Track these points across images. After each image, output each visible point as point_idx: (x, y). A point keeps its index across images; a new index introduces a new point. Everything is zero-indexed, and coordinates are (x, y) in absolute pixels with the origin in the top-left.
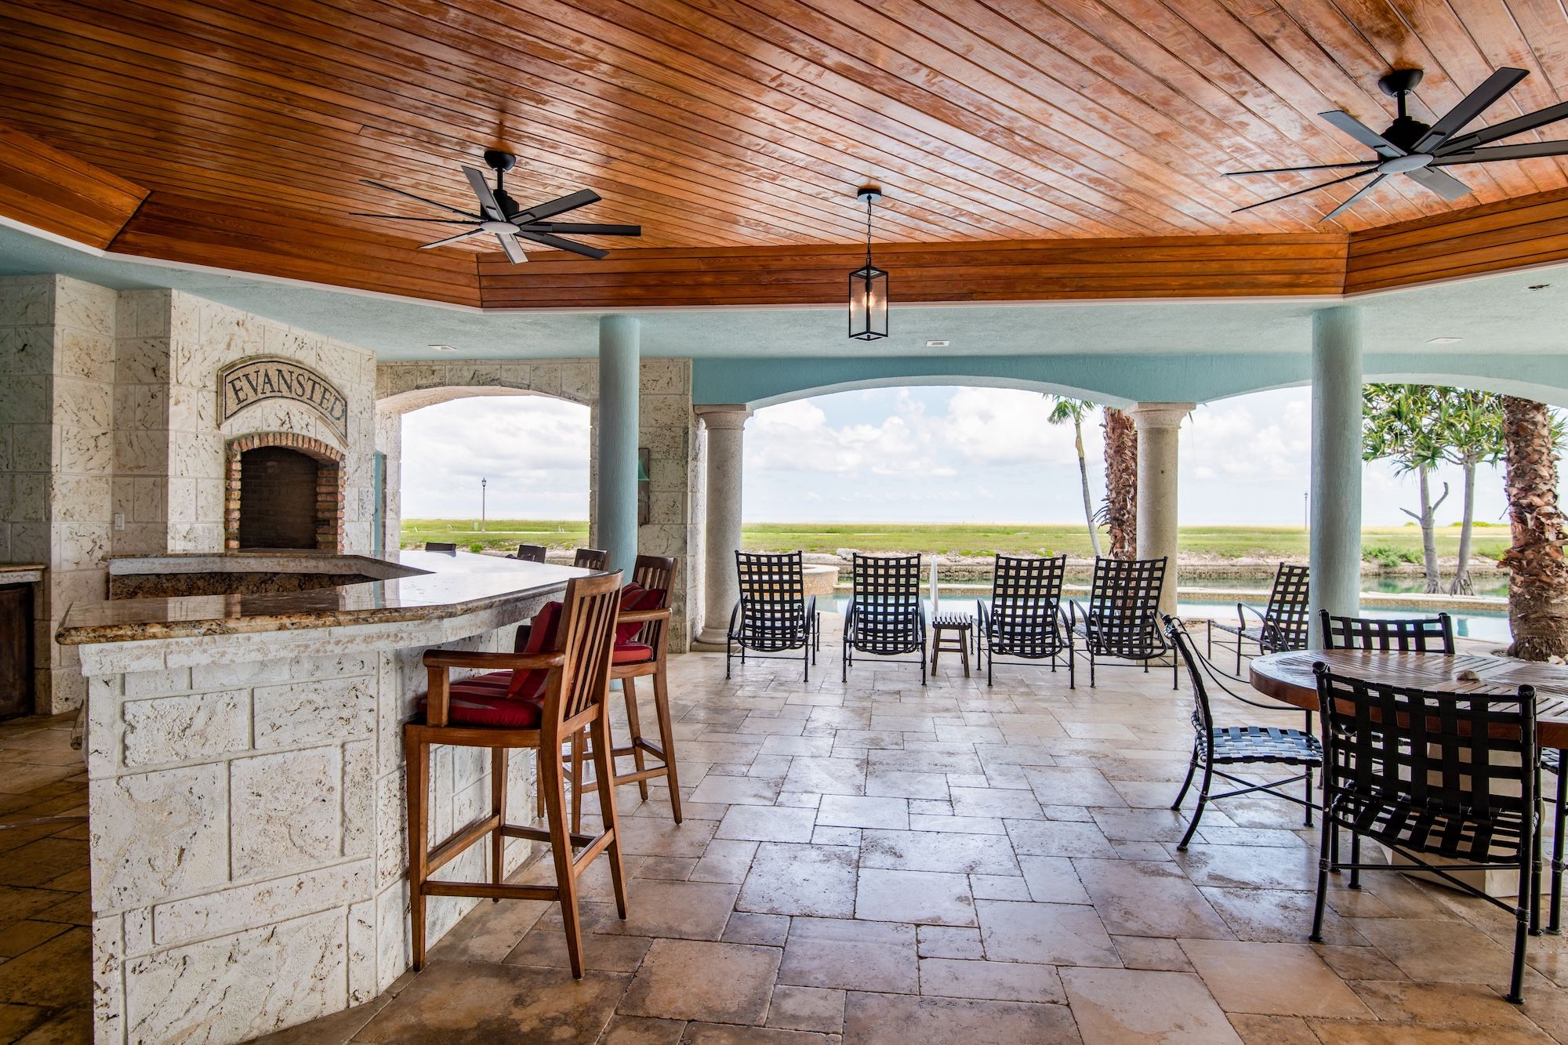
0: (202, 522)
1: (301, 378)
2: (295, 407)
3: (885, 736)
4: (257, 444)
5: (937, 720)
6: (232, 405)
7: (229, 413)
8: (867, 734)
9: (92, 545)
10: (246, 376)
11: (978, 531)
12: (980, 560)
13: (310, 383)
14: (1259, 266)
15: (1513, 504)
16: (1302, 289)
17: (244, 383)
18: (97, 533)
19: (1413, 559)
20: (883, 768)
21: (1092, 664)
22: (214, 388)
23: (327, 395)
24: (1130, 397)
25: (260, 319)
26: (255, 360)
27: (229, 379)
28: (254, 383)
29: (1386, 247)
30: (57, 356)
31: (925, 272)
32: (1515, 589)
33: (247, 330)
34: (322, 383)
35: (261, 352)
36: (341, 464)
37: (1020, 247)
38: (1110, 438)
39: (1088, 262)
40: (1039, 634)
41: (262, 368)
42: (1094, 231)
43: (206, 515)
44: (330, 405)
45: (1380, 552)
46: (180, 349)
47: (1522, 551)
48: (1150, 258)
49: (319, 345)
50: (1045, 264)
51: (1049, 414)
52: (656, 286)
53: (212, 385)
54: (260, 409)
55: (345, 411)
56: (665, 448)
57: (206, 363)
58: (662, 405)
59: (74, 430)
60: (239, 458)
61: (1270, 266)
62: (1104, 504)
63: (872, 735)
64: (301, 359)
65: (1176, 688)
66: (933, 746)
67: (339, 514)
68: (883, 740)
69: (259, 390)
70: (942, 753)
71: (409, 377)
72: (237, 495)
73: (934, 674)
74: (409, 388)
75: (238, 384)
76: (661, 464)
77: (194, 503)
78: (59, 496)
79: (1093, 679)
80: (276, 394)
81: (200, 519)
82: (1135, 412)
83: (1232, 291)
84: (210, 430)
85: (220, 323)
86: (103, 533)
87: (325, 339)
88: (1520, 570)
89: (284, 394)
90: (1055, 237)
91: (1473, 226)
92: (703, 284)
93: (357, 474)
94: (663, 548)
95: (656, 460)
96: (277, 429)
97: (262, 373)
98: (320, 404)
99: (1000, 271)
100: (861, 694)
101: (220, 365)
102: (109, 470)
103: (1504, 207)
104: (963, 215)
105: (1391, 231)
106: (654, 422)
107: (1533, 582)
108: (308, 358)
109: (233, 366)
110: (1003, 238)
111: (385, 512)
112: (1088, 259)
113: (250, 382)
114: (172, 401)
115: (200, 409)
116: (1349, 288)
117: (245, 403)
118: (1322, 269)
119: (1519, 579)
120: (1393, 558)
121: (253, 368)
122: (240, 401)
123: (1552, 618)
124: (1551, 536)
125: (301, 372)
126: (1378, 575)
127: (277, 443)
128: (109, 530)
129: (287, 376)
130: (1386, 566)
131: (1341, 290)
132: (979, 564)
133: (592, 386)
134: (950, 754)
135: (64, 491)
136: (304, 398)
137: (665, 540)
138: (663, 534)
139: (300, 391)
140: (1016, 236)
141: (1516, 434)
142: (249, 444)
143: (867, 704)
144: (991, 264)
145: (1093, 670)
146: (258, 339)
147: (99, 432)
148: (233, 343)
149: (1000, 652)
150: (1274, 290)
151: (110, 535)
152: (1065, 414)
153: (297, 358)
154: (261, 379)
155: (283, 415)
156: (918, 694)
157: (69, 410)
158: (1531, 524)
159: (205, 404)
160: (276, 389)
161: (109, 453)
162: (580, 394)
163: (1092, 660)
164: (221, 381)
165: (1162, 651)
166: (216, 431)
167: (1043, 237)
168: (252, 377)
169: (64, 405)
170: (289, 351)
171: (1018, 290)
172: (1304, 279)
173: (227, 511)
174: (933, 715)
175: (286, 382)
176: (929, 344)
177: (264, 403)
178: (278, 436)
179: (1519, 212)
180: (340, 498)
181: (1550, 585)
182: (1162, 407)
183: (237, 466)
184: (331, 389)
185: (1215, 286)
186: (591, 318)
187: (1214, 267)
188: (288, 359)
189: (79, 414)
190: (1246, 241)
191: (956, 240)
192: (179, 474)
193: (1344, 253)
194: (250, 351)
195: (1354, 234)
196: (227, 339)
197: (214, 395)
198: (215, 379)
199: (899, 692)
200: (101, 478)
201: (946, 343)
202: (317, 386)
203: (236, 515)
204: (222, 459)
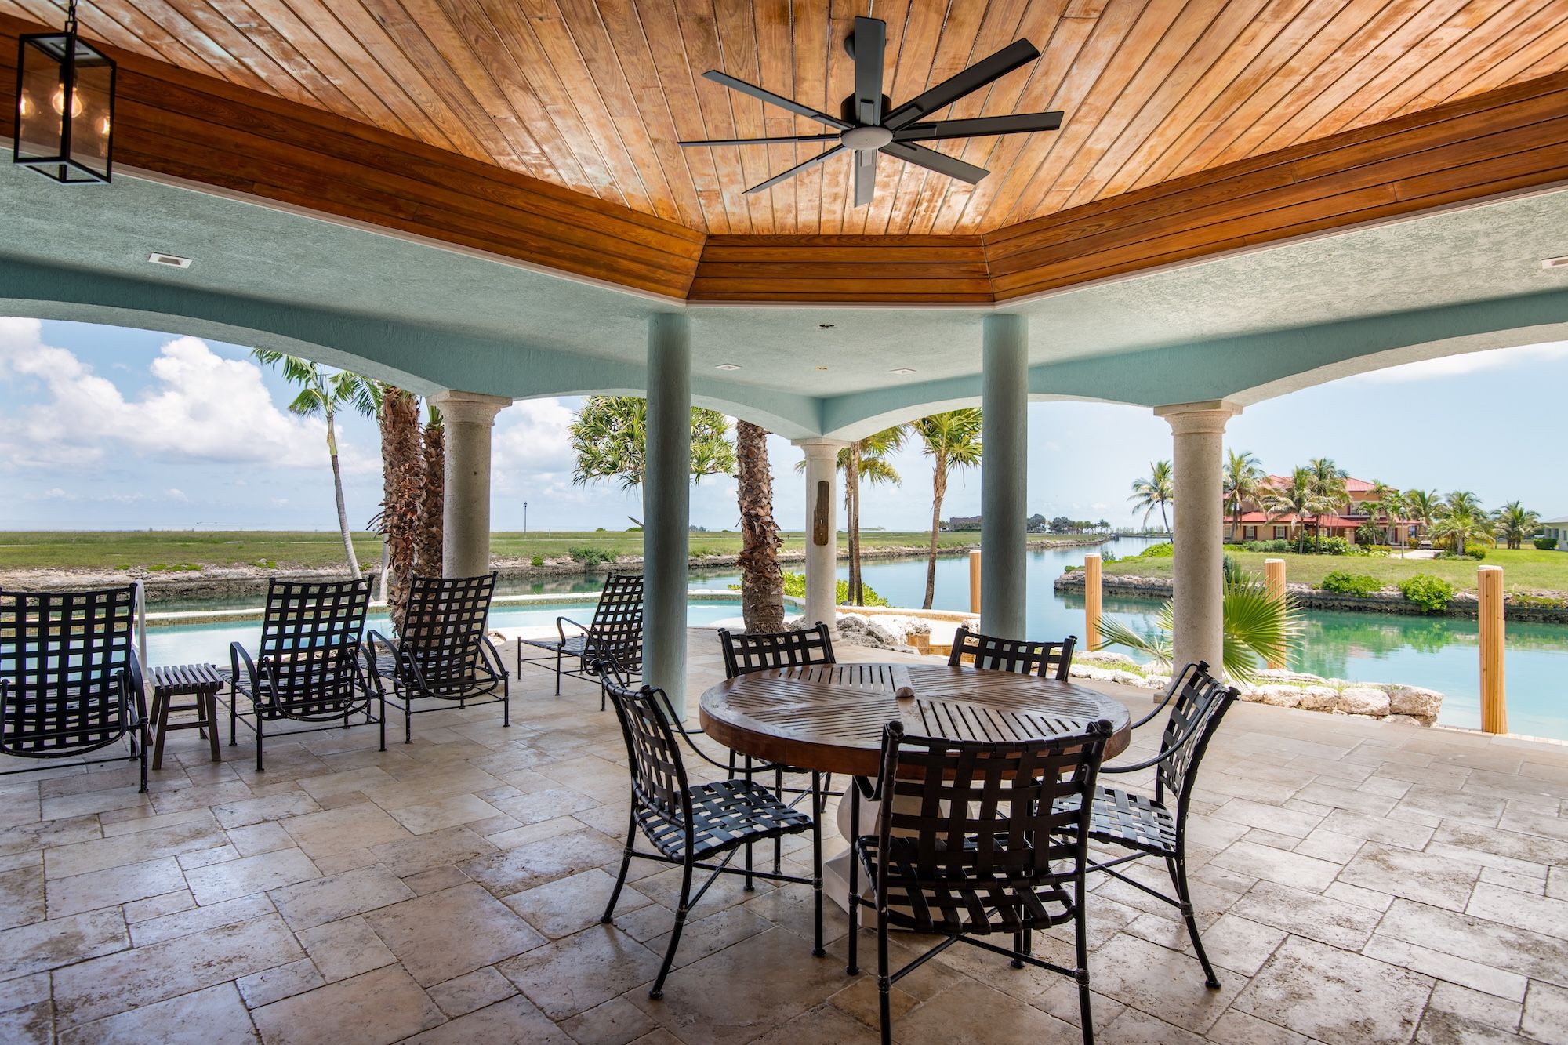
3: (84, 925)
5: (186, 860)
8: (41, 933)
11: (173, 540)
12: (178, 575)
14: (623, 248)
15: (745, 515)
16: (654, 286)
19: (609, 558)
20: (92, 1011)
21: (408, 712)
24: (441, 383)
29: (734, 258)
31: (171, 119)
32: (747, 584)
37: (341, 128)
38: (390, 432)
39: (435, 184)
40: (331, 683)
42: (455, 140)
45: (586, 553)
47: (751, 553)
48: (512, 203)
50: (378, 168)
51: (291, 403)
61: (632, 250)
62: (383, 508)
63: (55, 931)
65: (506, 725)
66: (192, 921)
68: (81, 938)
70: (212, 931)
73: (157, 766)
79: (408, 732)
82: (445, 402)
83: (590, 270)
88: (750, 569)
90: (396, 131)
91: (807, 254)
99: (305, 157)
100: (15, 837)
103: (834, 241)
104: (262, 33)
105: (743, 242)
107: (760, 578)
110: (316, 105)
112: (436, 178)
116: (694, 295)
118: (676, 268)
119: (750, 576)
120: (596, 558)
123: (772, 607)
124: (770, 540)
126: (584, 572)
130: (591, 564)
131: (685, 294)
132: (177, 580)
134: (229, 929)
140: (341, 108)
141: (747, 456)
143: (29, 858)
144: (293, 142)
145: (408, 721)
149: (272, 717)
150: (630, 280)
152: (314, 405)
156: (136, 814)
158: (758, 530)
163: (408, 708)
165: (493, 684)
167: (380, 123)
171: (329, 196)
172: (660, 274)
174: (176, 850)
176: (155, 259)
179: (843, 250)
181: (770, 579)
182: (477, 399)
185: (574, 259)
187: (580, 234)
190: (616, 213)
191: (237, 80)
193: (697, 255)
195: (710, 237)
199: (98, 815)
201: (185, 264)
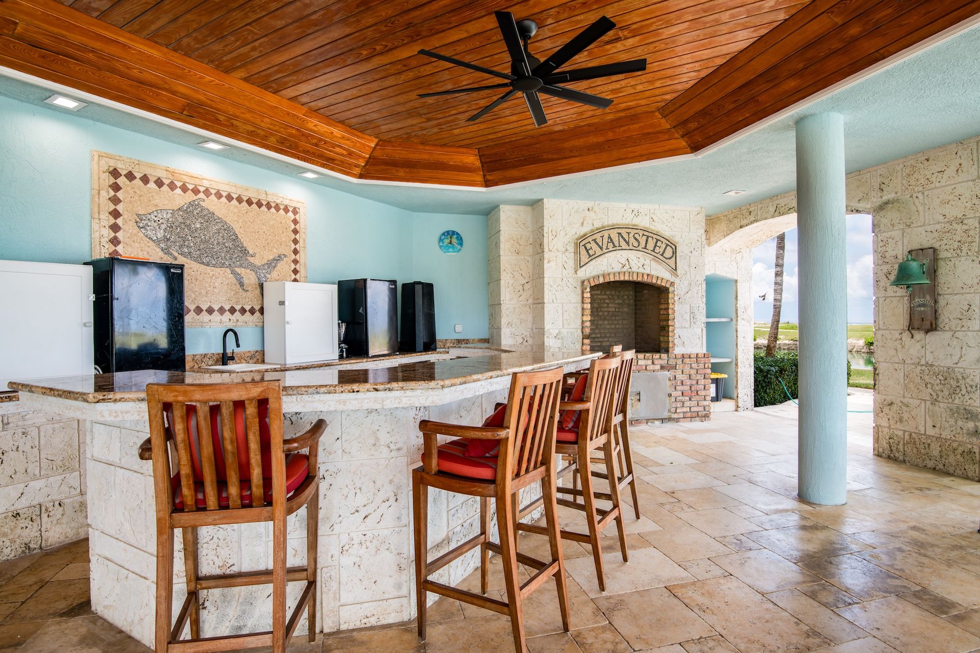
0: (567, 328)
1: (637, 236)
2: (632, 255)
4: (601, 280)
6: (585, 258)
7: (582, 264)
9: (522, 340)
10: (595, 240)
13: (645, 238)
17: (593, 245)
18: (525, 334)
22: (573, 250)
23: (659, 244)
25: (604, 204)
26: (600, 230)
27: (582, 244)
28: (600, 244)
30: (502, 246)
33: (595, 212)
34: (655, 236)
35: (606, 224)
36: (671, 289)
41: (606, 234)
43: (569, 324)
44: (661, 251)
46: (550, 231)
49: (652, 211)
52: (805, 68)
53: (571, 249)
54: (606, 259)
55: (675, 253)
56: (956, 245)
57: (567, 237)
58: (951, 197)
59: (511, 282)
60: (588, 290)
64: (637, 223)
67: (670, 323)
69: (604, 247)
71: (736, 220)
72: (588, 312)
74: (736, 229)
75: (588, 246)
76: (951, 264)
77: (561, 317)
78: (505, 315)
80: (616, 248)
81: (565, 327)
84: (571, 275)
85: (576, 212)
86: (528, 334)
87: (657, 207)
89: (623, 247)
92: (855, 39)
93: (688, 295)
94: (956, 359)
95: (944, 259)
96: (619, 270)
97: (606, 237)
98: (653, 251)
101: (576, 236)
102: (530, 301)
106: (941, 218)
108: (643, 222)
109: (585, 235)
111: (737, 320)
113: (597, 244)
114: (546, 261)
115: (564, 263)
117: (594, 257)
121: (600, 234)
122: (590, 256)
125: (637, 231)
127: (617, 279)
128: (531, 332)
129: (625, 236)
133: (873, 194)
135: (507, 313)
136: (640, 248)
137: (958, 349)
138: (955, 342)
139: (636, 244)
142: (596, 281)
146: (604, 216)
147: (525, 282)
148: (585, 222)
151: (532, 335)
153: (633, 223)
154: (605, 241)
155: (623, 261)
157: (508, 271)
159: (567, 261)
160: (617, 244)
161: (530, 292)
162: (861, 206)
164: (577, 245)
166: (575, 275)
168: (599, 241)
169: (506, 269)
170: (629, 219)
173: (583, 322)
175: (625, 240)
177: (607, 255)
178: (617, 274)
180: (670, 311)
183: (587, 295)
184: (662, 239)
186: (777, 129)
188: (627, 225)
189: (514, 274)
192: (551, 301)
194: (598, 224)
196: (581, 220)
197: (573, 254)
198: (573, 245)
200: (526, 305)
202: (650, 239)
203: (588, 324)
204: (579, 291)
